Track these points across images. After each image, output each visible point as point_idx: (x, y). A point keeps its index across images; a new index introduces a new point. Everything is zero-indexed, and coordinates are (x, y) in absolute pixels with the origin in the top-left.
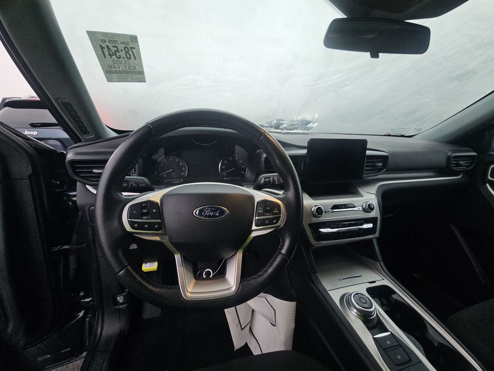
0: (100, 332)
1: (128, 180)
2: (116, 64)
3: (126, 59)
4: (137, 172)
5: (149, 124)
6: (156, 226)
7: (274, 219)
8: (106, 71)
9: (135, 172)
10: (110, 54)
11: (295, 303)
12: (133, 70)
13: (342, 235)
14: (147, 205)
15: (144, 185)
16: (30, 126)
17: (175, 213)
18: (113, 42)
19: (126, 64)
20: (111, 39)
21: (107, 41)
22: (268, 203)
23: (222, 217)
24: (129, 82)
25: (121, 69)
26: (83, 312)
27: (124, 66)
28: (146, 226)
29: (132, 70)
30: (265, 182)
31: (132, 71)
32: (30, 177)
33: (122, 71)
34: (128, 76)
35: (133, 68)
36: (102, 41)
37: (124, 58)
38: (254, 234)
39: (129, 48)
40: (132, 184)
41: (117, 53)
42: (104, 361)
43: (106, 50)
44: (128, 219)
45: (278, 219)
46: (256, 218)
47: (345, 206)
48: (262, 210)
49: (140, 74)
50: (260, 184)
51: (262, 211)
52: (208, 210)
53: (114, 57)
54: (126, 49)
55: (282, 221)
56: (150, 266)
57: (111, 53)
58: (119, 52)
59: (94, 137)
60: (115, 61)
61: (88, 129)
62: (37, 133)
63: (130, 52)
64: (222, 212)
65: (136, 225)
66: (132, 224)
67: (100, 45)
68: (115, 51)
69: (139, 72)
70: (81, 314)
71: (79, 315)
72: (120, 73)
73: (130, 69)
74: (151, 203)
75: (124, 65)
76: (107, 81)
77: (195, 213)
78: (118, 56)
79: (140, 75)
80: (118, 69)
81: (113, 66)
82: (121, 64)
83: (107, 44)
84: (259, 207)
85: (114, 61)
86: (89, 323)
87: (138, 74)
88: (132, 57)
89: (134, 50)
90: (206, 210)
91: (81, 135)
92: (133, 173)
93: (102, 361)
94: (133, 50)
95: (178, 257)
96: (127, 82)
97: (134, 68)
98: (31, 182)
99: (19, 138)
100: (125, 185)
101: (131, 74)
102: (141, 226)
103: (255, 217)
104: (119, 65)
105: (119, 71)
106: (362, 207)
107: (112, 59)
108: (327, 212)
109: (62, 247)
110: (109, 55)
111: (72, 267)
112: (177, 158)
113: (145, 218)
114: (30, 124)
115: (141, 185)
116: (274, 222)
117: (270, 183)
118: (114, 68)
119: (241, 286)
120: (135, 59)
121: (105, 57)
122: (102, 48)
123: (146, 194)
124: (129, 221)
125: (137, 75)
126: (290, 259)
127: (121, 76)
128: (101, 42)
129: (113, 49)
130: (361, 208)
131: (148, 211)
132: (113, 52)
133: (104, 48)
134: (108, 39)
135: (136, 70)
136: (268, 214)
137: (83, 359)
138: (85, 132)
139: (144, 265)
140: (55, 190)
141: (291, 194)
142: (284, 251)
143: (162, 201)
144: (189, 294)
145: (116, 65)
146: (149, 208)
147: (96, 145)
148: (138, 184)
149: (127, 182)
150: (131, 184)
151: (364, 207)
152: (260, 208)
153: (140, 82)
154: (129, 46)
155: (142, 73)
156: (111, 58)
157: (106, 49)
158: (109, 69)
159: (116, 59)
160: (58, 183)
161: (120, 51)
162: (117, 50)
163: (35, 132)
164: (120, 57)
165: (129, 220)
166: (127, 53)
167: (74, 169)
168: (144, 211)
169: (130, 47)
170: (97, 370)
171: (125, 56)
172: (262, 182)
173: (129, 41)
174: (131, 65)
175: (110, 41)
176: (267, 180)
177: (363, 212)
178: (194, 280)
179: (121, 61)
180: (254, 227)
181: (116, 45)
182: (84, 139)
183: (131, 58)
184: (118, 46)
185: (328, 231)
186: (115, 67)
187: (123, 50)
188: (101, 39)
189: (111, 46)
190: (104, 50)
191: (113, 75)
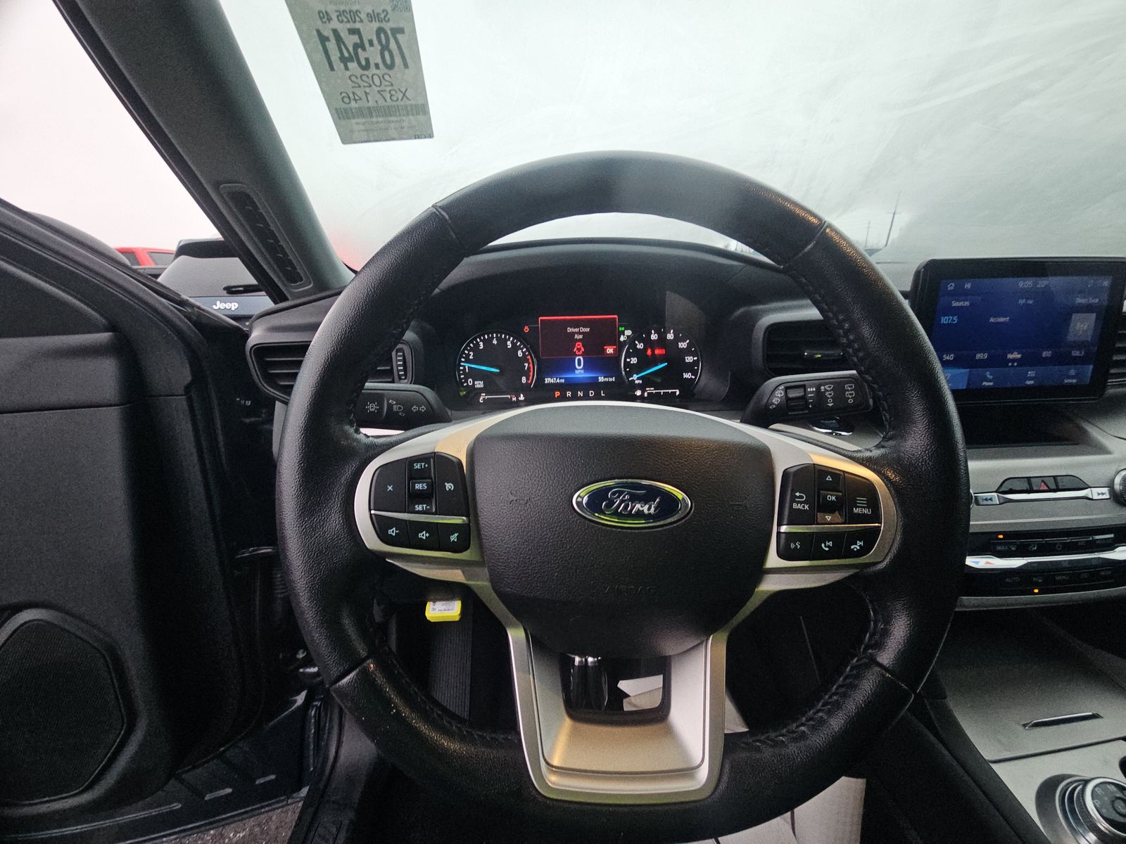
0: (334, 753)
1: (383, 394)
2: (360, 87)
3: (383, 69)
4: (410, 374)
5: (440, 207)
6: (454, 538)
7: (854, 536)
8: (336, 109)
9: (405, 375)
10: (344, 60)
11: (865, 780)
12: (402, 103)
13: (1040, 581)
14: (429, 467)
15: (423, 409)
16: (225, 292)
17: (512, 498)
18: (348, 16)
19: (383, 85)
20: (342, 8)
21: (334, 16)
22: (829, 478)
23: (669, 520)
24: (393, 139)
25: (371, 104)
26: (304, 694)
27: (379, 91)
28: (423, 535)
29: (399, 103)
30: (788, 399)
31: (398, 106)
32: (187, 389)
33: (373, 107)
34: (389, 122)
35: (400, 96)
36: (320, 16)
37: (377, 66)
38: (770, 585)
39: (389, 32)
40: (390, 406)
41: (360, 50)
42: (338, 831)
43: (332, 45)
44: (370, 510)
45: (870, 537)
46: (784, 529)
47: (1056, 484)
48: (804, 502)
49: (418, 114)
50: (767, 405)
51: (806, 507)
52: (621, 493)
53: (353, 66)
54: (382, 36)
55: (887, 547)
56: (443, 608)
57: (346, 54)
58: (364, 49)
59: (312, 288)
60: (357, 78)
61: (297, 267)
62: (237, 305)
63: (393, 45)
64: (669, 504)
65: (393, 532)
66: (381, 526)
67: (318, 31)
68: (356, 46)
69: (416, 106)
70: (300, 699)
71: (296, 701)
72: (371, 116)
73: (395, 99)
74: (439, 463)
75: (379, 89)
76: (340, 142)
77: (579, 504)
78: (363, 63)
79: (419, 117)
80: (363, 103)
81: (351, 96)
82: (370, 86)
83: (335, 24)
84: (793, 491)
85: (353, 78)
86: (315, 720)
87: (413, 114)
88: (398, 60)
89: (403, 35)
90: (614, 494)
91: (284, 285)
92: (400, 379)
93: (334, 830)
94: (399, 36)
95: (516, 637)
96: (387, 140)
97: (404, 95)
98: (190, 400)
99: (163, 300)
100: (372, 407)
101: (397, 116)
102: (408, 536)
103: (779, 525)
104: (367, 90)
105: (369, 108)
106: (1111, 486)
107: (348, 73)
108: (985, 503)
109: (256, 550)
110: (341, 62)
111: (279, 596)
112: (509, 338)
113: (419, 508)
114: (225, 289)
115: (414, 409)
116: (856, 547)
117: (807, 403)
118: (356, 100)
119: (727, 767)
120: (406, 65)
121: (332, 68)
122: (323, 39)
123: (426, 430)
124: (373, 516)
125: (411, 117)
126: (915, 693)
127: (372, 122)
128: (319, 22)
129: (351, 40)
130: (1105, 490)
131: (431, 486)
132: (351, 49)
133: (327, 39)
134: (335, 8)
135: (408, 102)
136: (829, 518)
137: (300, 804)
138: (293, 277)
139: (429, 606)
140: (243, 420)
141: (916, 442)
142: (886, 657)
143: (471, 454)
144: (553, 780)
145: (359, 92)
146: (433, 476)
147: (313, 306)
148: (406, 403)
149: (378, 397)
150: (388, 404)
151: (1117, 487)
152: (798, 494)
153: (419, 138)
154: (387, 26)
155: (423, 109)
156: (347, 68)
157: (333, 41)
158: (346, 106)
159: (359, 72)
160: (248, 403)
161: (367, 45)
162: (358, 41)
163: (233, 304)
164: (366, 67)
165: (373, 512)
166: (385, 48)
167: (264, 367)
168: (418, 486)
169: (392, 29)
170: (327, 841)
171: (379, 60)
172: (776, 401)
173: (389, 9)
174: (395, 88)
175: (340, 14)
176: (792, 394)
177: (1111, 505)
178: (568, 722)
179: (370, 76)
180: (773, 560)
181: (358, 25)
182: (291, 293)
183: (394, 66)
184: (362, 30)
185: (988, 563)
186: (357, 98)
187: (375, 42)
188: (319, 12)
189: (343, 29)
190: (327, 43)
191: (354, 121)
